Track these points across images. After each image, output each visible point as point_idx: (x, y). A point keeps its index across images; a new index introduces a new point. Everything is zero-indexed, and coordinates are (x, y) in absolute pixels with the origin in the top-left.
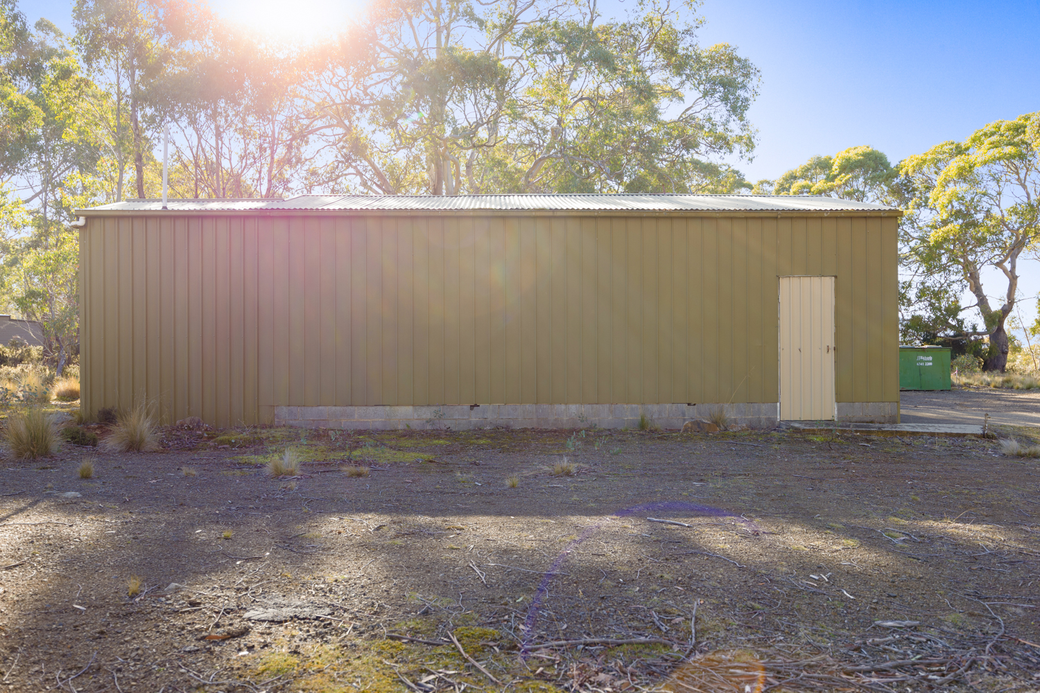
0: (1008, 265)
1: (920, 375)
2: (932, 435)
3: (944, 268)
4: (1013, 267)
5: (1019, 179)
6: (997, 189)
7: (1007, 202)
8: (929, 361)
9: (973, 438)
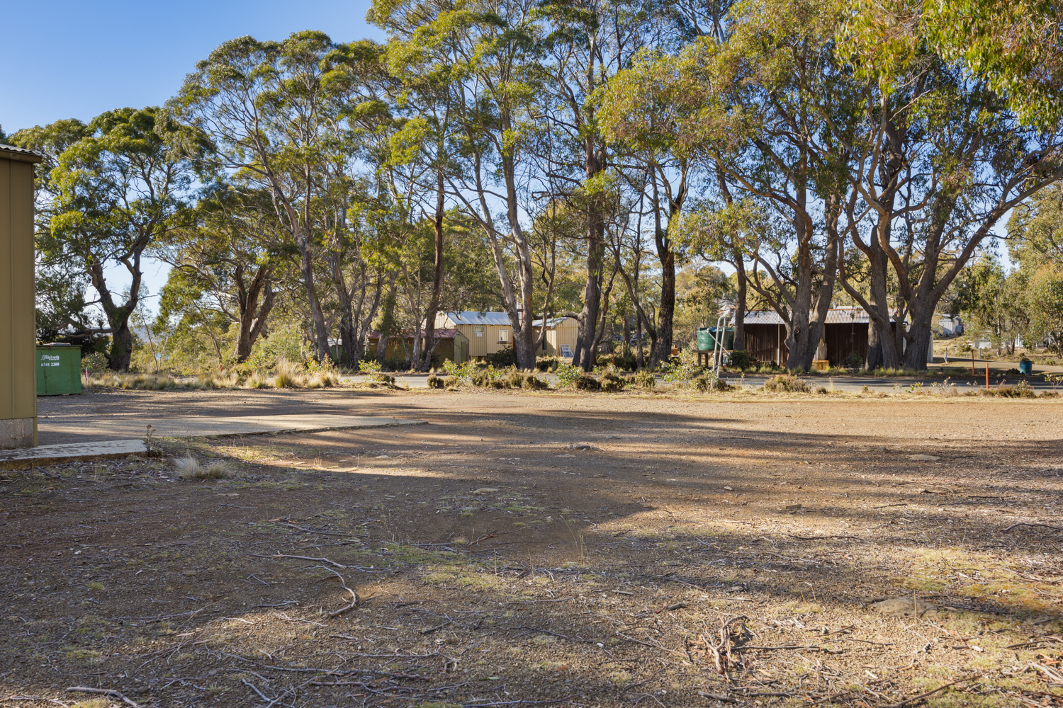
0: (132, 261)
1: (45, 377)
2: (86, 459)
3: (67, 258)
4: (137, 263)
5: (143, 174)
6: (123, 180)
7: (132, 196)
8: (56, 361)
9: (138, 458)
